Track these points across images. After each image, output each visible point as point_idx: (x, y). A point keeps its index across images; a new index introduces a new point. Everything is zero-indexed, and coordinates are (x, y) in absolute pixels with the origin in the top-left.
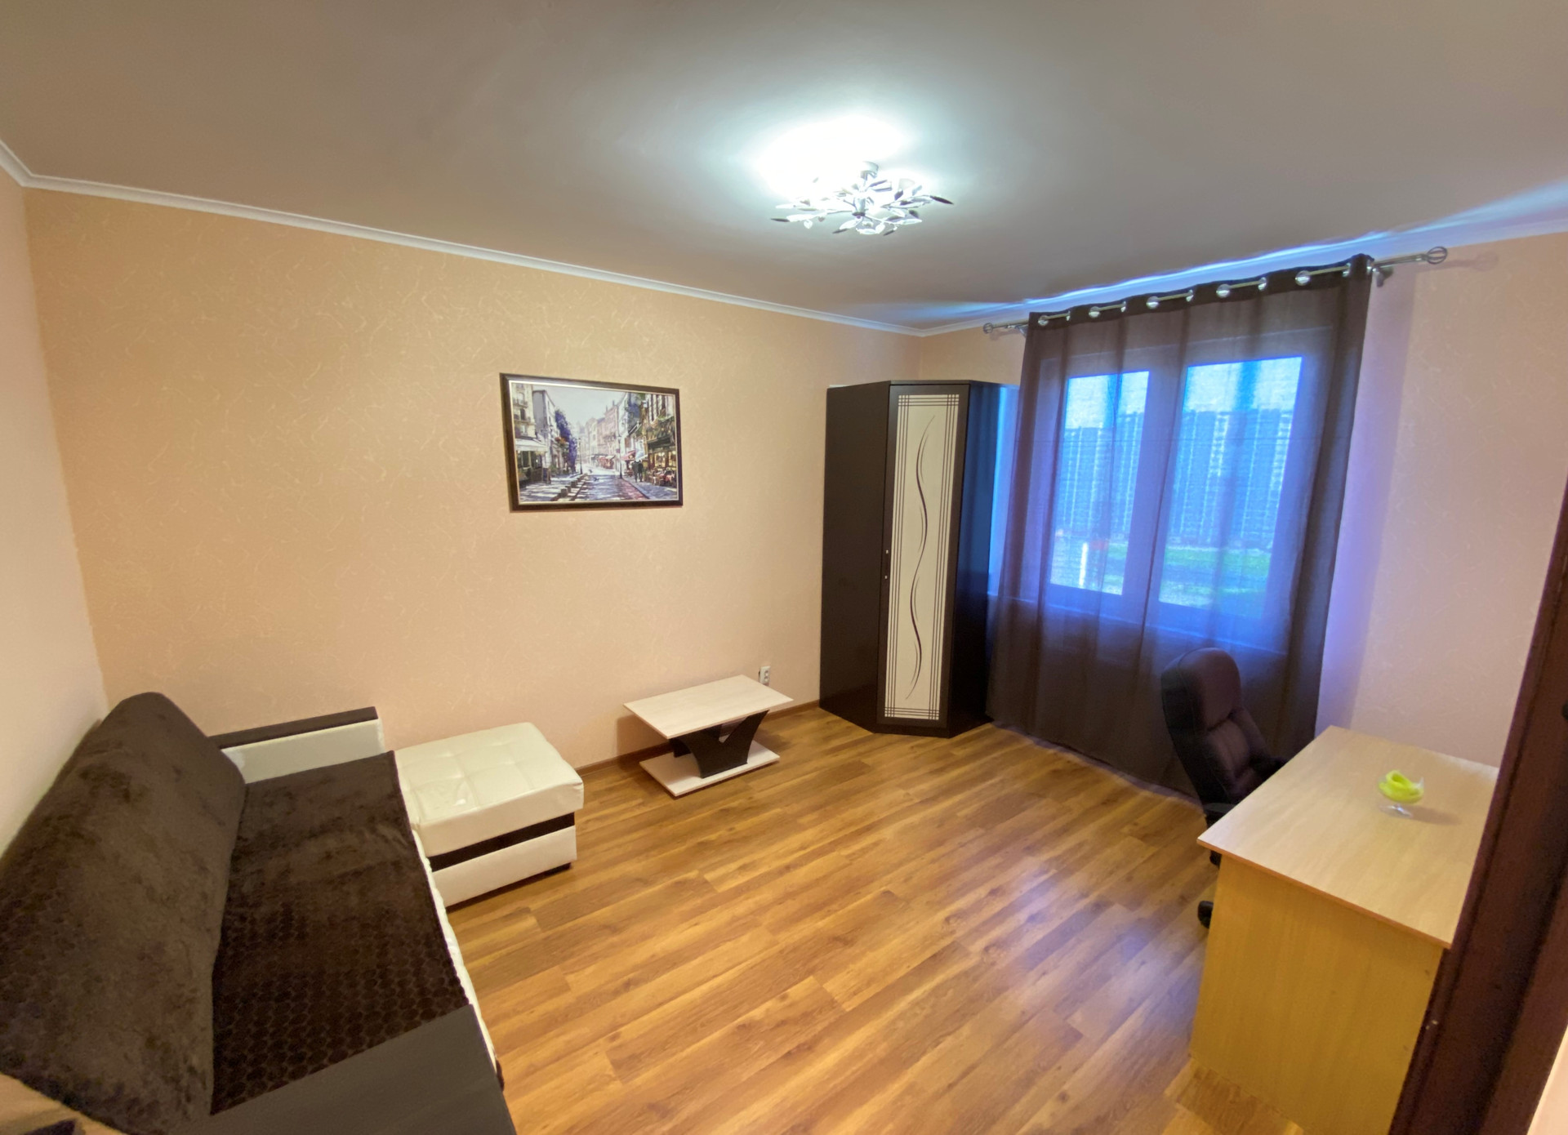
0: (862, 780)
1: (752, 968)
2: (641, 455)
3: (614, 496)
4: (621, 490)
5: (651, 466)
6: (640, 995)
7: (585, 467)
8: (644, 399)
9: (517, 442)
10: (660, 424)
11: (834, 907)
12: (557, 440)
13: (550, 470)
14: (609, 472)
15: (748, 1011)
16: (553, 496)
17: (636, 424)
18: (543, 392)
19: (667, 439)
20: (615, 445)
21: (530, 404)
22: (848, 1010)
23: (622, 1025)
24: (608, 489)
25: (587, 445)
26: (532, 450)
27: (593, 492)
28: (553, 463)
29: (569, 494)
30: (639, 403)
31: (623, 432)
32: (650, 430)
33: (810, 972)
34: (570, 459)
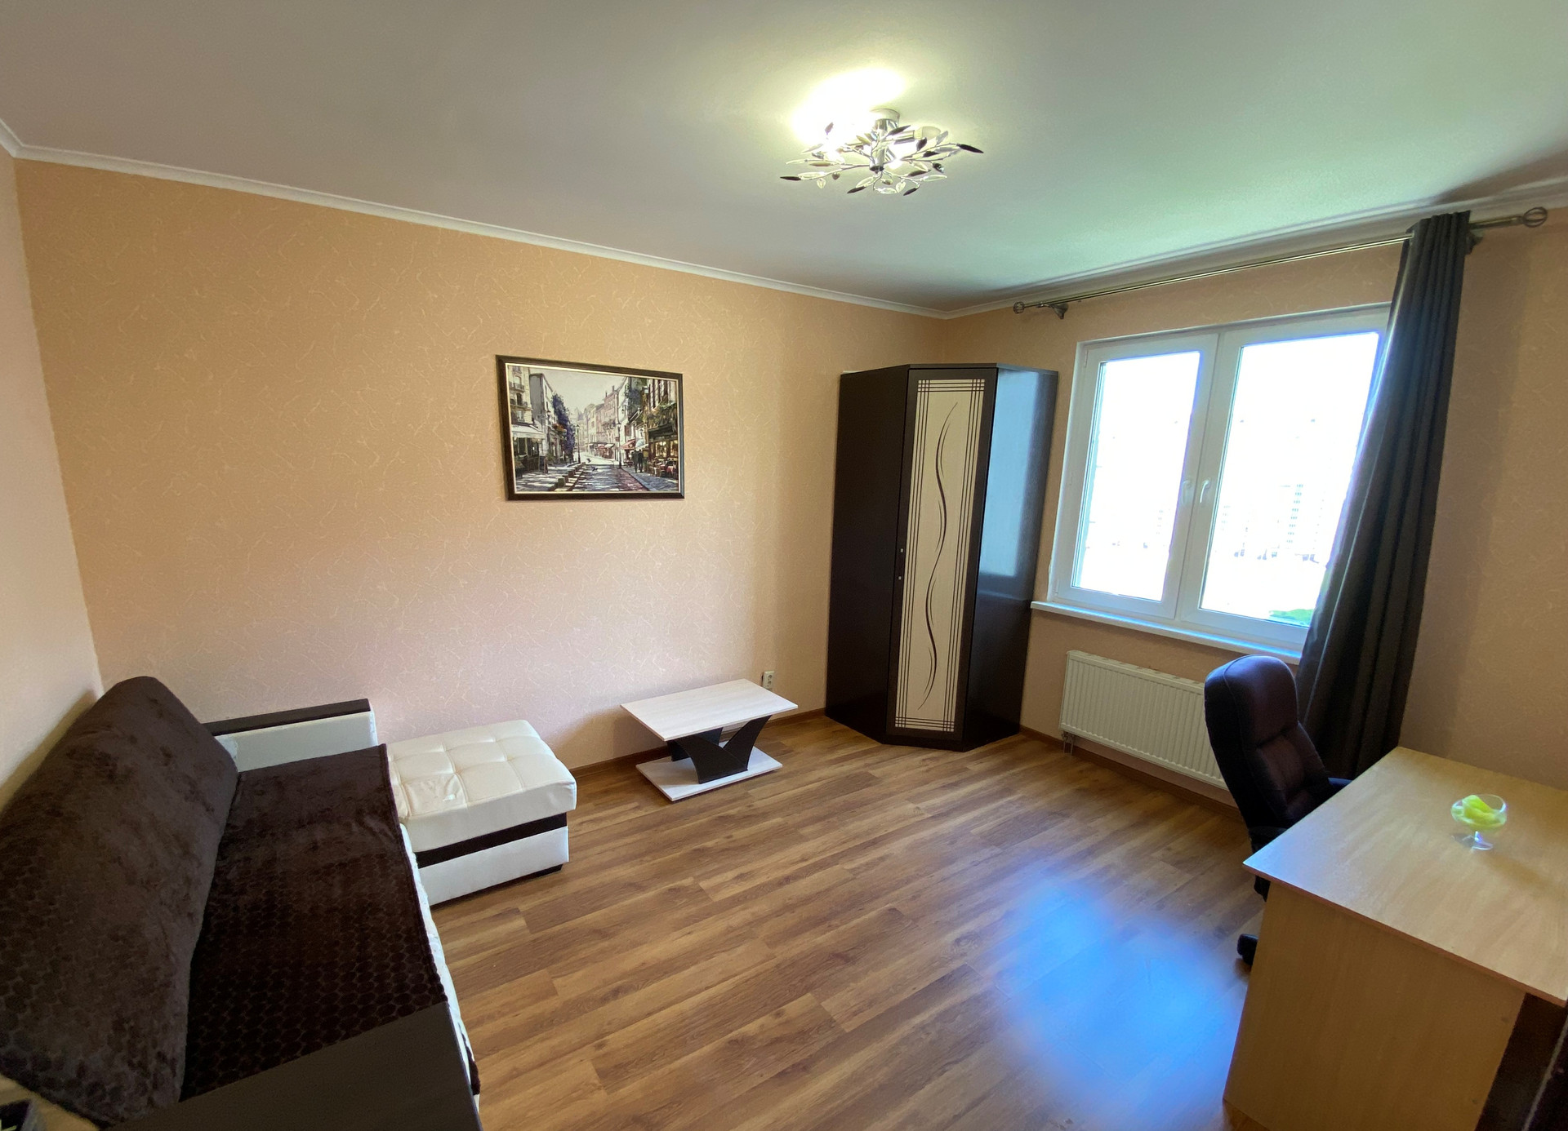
0: (867, 792)
1: (746, 981)
2: (641, 444)
3: (613, 487)
4: (620, 481)
5: (652, 456)
6: (629, 1003)
7: (583, 456)
8: (646, 384)
9: (512, 428)
10: (662, 411)
11: (834, 922)
12: (555, 427)
13: (547, 458)
14: (608, 462)
15: (740, 1026)
16: (550, 486)
17: (637, 410)
18: (540, 376)
19: (667, 428)
20: (615, 432)
21: (527, 388)
22: (847, 1031)
23: (609, 1033)
24: (607, 479)
25: (586, 433)
26: (529, 437)
27: (591, 482)
28: (550, 451)
29: (567, 484)
30: (640, 388)
31: (623, 420)
32: (651, 417)
33: (807, 989)
34: (568, 446)
